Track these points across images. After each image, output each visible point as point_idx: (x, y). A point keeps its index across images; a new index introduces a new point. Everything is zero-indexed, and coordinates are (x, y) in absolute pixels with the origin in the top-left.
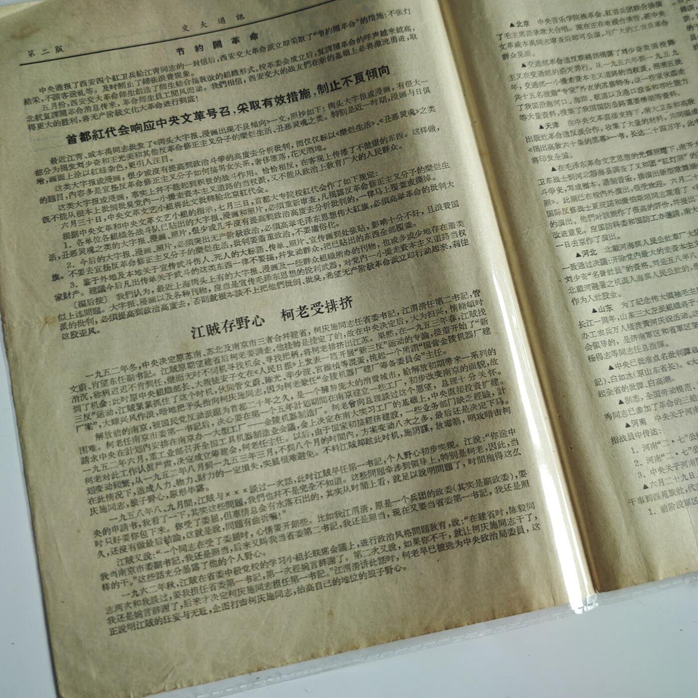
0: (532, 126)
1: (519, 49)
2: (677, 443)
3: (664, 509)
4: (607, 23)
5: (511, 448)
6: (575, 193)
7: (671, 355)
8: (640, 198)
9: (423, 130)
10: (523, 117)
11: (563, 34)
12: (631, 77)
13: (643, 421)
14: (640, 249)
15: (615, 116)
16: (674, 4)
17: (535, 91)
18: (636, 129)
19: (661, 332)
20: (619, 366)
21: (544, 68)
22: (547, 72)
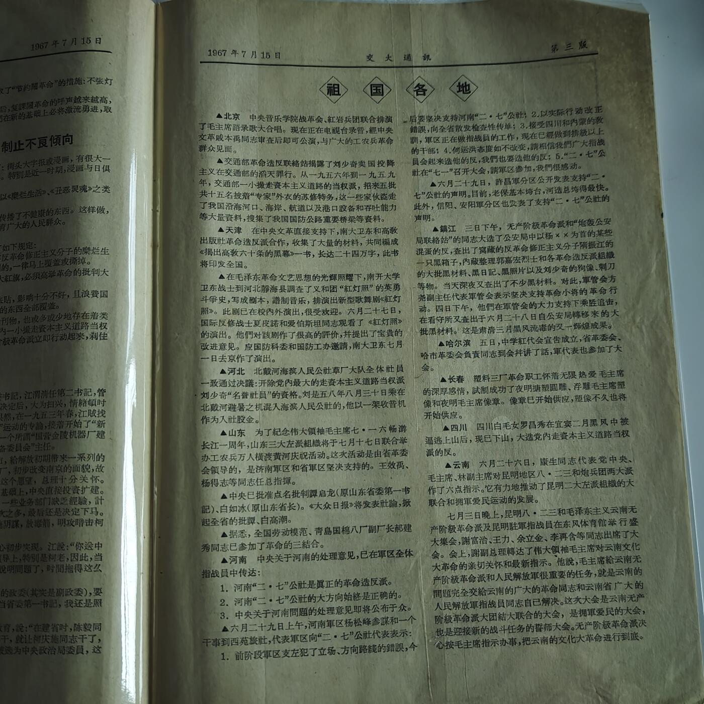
0: (212, 228)
1: (219, 143)
2: (275, 590)
3: (238, 657)
4: (327, 130)
5: (93, 563)
6: (239, 306)
7: (295, 494)
8: (308, 323)
9: (91, 209)
10: (204, 216)
11: (274, 135)
12: (336, 193)
13: (243, 560)
14: (293, 377)
15: (306, 231)
16: (405, 122)
17: (225, 190)
18: (326, 249)
19: (290, 468)
20: (233, 496)
21: (242, 168)
22: (245, 173)
